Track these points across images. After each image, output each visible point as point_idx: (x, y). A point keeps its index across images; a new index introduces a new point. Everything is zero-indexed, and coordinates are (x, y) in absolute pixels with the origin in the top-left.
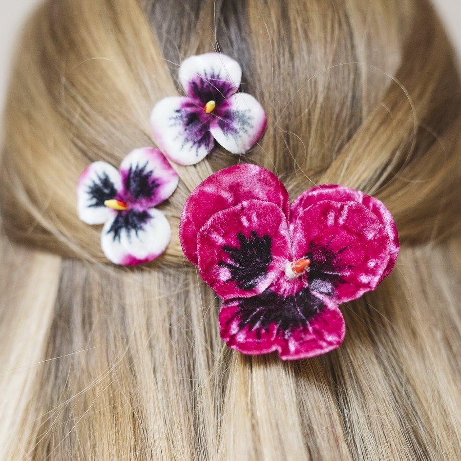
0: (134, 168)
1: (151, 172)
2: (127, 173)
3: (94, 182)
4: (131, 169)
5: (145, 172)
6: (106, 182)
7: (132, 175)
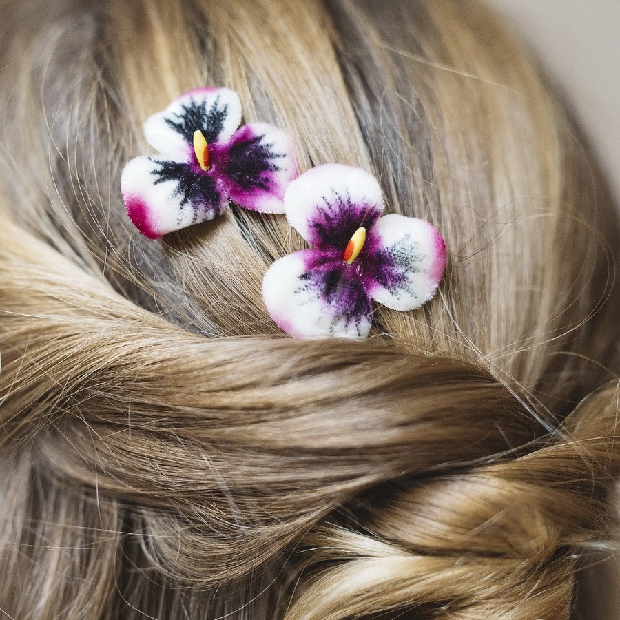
0: (262, 143)
1: (277, 169)
2: (250, 137)
3: (204, 103)
4: (259, 139)
5: (271, 161)
6: (217, 118)
7: (253, 146)
